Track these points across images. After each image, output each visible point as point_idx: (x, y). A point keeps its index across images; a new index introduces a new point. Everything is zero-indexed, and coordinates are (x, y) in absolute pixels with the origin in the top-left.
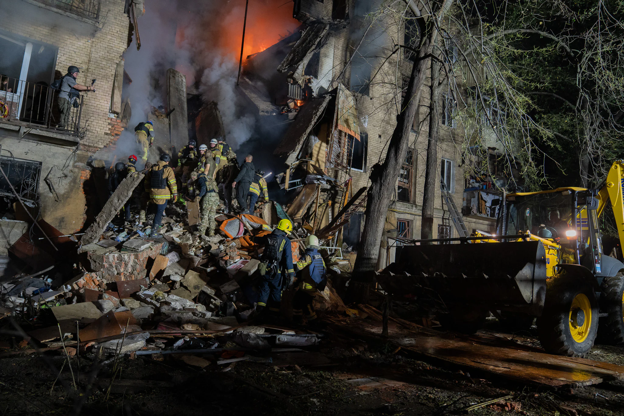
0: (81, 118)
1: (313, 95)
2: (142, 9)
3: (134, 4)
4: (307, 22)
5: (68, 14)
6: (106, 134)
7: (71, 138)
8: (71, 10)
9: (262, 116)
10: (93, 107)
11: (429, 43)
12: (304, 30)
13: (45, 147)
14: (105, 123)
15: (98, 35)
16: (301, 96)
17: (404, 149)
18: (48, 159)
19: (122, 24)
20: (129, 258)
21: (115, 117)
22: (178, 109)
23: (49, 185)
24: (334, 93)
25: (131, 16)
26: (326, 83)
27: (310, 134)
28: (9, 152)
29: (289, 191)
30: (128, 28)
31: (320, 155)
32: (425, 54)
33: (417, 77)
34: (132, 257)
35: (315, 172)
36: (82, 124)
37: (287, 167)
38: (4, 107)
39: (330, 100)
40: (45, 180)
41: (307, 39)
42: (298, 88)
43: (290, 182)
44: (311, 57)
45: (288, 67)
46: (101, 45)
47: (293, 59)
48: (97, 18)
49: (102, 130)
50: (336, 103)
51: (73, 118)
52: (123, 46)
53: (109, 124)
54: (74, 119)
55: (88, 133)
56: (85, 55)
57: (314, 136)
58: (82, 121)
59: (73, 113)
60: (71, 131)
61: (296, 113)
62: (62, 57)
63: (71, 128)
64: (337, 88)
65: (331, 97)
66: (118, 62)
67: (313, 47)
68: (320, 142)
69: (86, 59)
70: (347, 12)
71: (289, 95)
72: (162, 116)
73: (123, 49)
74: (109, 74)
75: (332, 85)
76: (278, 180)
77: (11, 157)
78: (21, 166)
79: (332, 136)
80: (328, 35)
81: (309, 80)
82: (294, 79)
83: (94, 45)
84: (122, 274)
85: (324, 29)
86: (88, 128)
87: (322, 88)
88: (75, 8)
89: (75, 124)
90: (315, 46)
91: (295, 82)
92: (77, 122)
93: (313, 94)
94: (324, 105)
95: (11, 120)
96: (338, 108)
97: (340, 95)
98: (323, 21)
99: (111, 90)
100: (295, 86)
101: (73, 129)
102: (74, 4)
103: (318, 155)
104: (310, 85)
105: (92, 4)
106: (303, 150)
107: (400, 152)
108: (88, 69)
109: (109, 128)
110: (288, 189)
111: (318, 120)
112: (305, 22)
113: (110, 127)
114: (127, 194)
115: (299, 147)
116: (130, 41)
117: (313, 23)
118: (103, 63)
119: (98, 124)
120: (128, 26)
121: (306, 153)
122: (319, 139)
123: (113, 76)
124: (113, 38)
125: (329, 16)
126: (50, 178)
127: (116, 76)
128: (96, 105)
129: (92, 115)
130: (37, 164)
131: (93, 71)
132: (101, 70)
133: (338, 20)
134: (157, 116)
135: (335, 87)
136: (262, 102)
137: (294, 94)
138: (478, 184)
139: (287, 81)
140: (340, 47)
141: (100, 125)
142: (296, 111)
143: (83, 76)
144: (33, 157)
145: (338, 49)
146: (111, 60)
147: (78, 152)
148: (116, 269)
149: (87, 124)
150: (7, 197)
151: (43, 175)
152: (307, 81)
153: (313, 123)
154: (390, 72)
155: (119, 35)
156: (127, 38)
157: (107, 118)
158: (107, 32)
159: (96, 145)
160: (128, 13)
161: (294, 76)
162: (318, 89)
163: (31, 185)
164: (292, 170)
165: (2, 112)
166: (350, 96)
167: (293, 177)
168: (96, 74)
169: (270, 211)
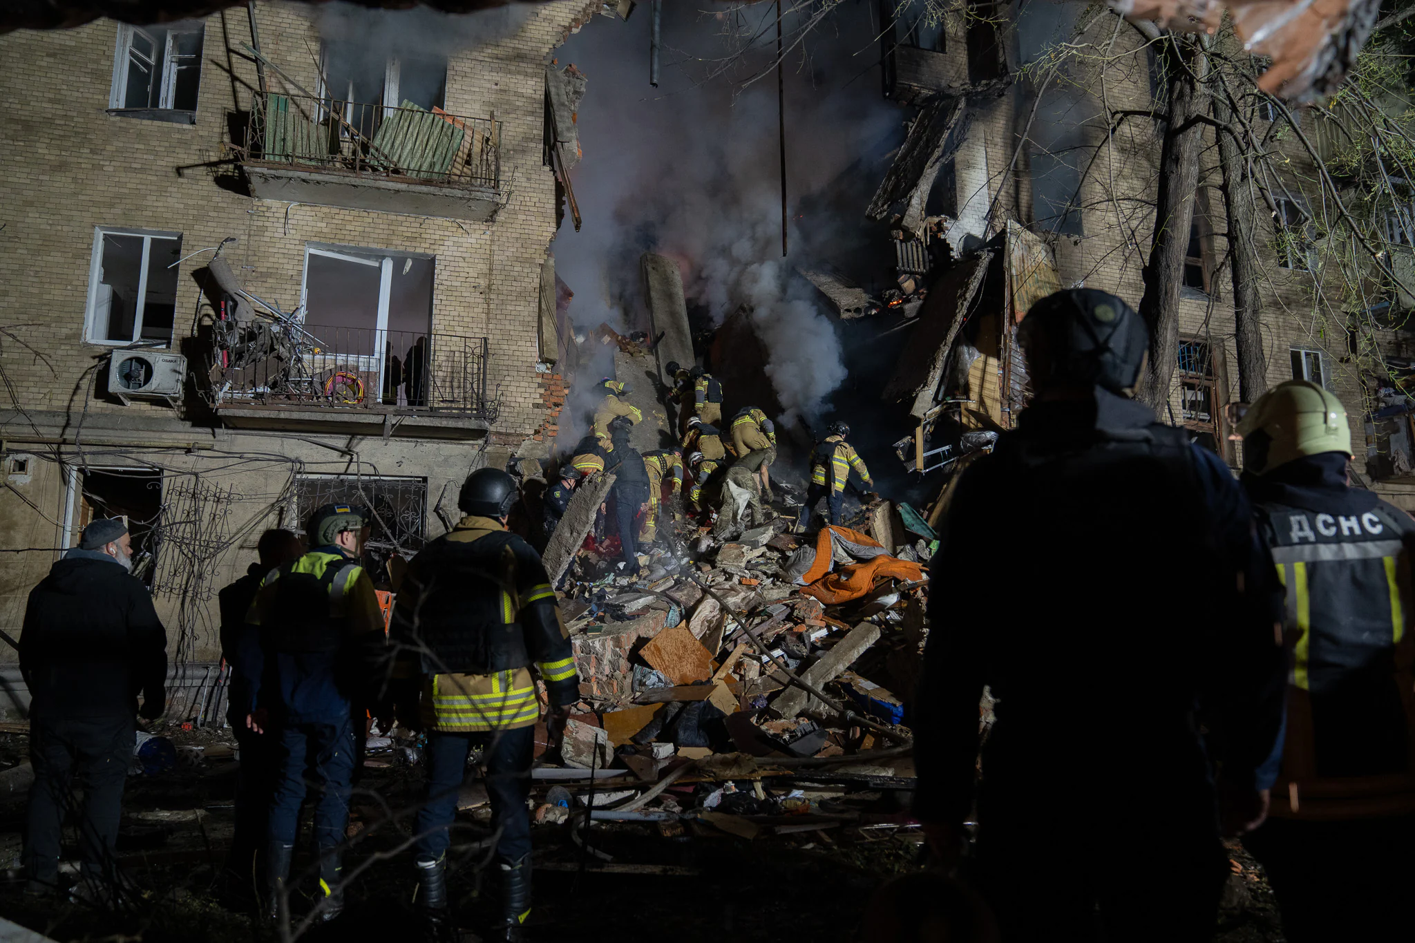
0: (488, 382)
1: (953, 257)
2: (576, 150)
3: (559, 144)
4: (915, 102)
5: (446, 191)
6: (536, 406)
7: (472, 424)
8: (449, 182)
9: (847, 320)
10: (507, 357)
11: (1192, 92)
12: (911, 121)
13: (430, 447)
14: (532, 385)
15: (501, 217)
16: (927, 264)
17: (1168, 344)
18: (436, 469)
19: (541, 186)
20: (603, 645)
21: (548, 368)
22: (671, 333)
23: (443, 519)
24: (999, 244)
25: (556, 167)
26: (977, 225)
27: (957, 343)
28: (371, 465)
29: (926, 473)
30: (554, 193)
31: (987, 385)
32: (1186, 119)
33: (1173, 176)
34: (610, 644)
35: (980, 425)
36: (490, 394)
37: (917, 421)
38: (358, 384)
39: (991, 262)
40: (436, 510)
41: (921, 138)
42: (917, 247)
43: (925, 455)
44: (934, 175)
45: (889, 206)
46: (509, 234)
47: (896, 186)
48: (497, 186)
49: (527, 400)
50: (1006, 265)
51: (472, 384)
52: (549, 229)
53: (540, 386)
54: (475, 386)
55: (502, 409)
56: (482, 261)
57: (967, 346)
58: (490, 387)
59: (473, 374)
60: (471, 409)
61: (921, 302)
62: (443, 272)
63: (472, 404)
64: (1004, 231)
65: (992, 255)
66: (542, 262)
67: (937, 153)
68: (983, 356)
69: (484, 268)
70: (1001, 60)
71: (900, 264)
72: (641, 352)
73: (550, 235)
74: (530, 288)
75: (993, 228)
76: (900, 452)
77: (375, 475)
78: (393, 488)
79: (1005, 341)
80: (968, 118)
81: (939, 224)
82: (906, 230)
83: (496, 238)
84: (593, 680)
85: (955, 108)
86: (503, 399)
87: (969, 238)
88: (457, 178)
89: (478, 395)
90: (940, 150)
91: (909, 236)
92: (481, 391)
93: (952, 254)
94: (980, 273)
95: (369, 406)
96: (1011, 276)
97: (1012, 246)
98: (951, 91)
99: (536, 319)
100: (909, 244)
101: (475, 406)
102: (455, 170)
103: (982, 387)
104: (943, 237)
105: (485, 163)
106: (946, 380)
107: (1160, 351)
108: (489, 287)
109: (541, 395)
110: (923, 471)
111: (969, 309)
112: (911, 103)
113: (542, 391)
114: (587, 517)
115: (936, 376)
116: (560, 215)
117: (930, 100)
118: (516, 269)
119: (519, 389)
120: (554, 188)
121: (955, 384)
122: (980, 351)
123: (537, 290)
124: (529, 218)
125: (963, 77)
126: (445, 506)
127: (541, 289)
128: (511, 353)
129: (506, 373)
130: (419, 482)
131: (500, 287)
132: (514, 284)
133: (984, 82)
134: (632, 355)
135: (998, 230)
136: (845, 290)
137: (911, 262)
138: (1403, 397)
139: (892, 237)
140: (998, 140)
141: (524, 390)
142: (919, 298)
143: (482, 301)
144: (412, 470)
145: (995, 145)
146: (530, 261)
147: (488, 449)
148: (581, 670)
149: (499, 393)
150: (377, 550)
151: (432, 501)
152: (935, 228)
153: (959, 318)
154: (1126, 171)
155: (540, 210)
156: (554, 211)
157: (534, 375)
158: (517, 208)
159: (519, 431)
160: (551, 164)
161: (904, 223)
162: (962, 242)
163: (413, 523)
164: (928, 427)
165: (354, 394)
166: (1034, 244)
167: (932, 442)
168: (505, 292)
169: (888, 522)
